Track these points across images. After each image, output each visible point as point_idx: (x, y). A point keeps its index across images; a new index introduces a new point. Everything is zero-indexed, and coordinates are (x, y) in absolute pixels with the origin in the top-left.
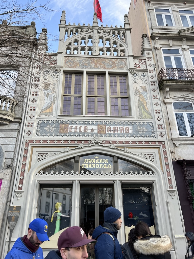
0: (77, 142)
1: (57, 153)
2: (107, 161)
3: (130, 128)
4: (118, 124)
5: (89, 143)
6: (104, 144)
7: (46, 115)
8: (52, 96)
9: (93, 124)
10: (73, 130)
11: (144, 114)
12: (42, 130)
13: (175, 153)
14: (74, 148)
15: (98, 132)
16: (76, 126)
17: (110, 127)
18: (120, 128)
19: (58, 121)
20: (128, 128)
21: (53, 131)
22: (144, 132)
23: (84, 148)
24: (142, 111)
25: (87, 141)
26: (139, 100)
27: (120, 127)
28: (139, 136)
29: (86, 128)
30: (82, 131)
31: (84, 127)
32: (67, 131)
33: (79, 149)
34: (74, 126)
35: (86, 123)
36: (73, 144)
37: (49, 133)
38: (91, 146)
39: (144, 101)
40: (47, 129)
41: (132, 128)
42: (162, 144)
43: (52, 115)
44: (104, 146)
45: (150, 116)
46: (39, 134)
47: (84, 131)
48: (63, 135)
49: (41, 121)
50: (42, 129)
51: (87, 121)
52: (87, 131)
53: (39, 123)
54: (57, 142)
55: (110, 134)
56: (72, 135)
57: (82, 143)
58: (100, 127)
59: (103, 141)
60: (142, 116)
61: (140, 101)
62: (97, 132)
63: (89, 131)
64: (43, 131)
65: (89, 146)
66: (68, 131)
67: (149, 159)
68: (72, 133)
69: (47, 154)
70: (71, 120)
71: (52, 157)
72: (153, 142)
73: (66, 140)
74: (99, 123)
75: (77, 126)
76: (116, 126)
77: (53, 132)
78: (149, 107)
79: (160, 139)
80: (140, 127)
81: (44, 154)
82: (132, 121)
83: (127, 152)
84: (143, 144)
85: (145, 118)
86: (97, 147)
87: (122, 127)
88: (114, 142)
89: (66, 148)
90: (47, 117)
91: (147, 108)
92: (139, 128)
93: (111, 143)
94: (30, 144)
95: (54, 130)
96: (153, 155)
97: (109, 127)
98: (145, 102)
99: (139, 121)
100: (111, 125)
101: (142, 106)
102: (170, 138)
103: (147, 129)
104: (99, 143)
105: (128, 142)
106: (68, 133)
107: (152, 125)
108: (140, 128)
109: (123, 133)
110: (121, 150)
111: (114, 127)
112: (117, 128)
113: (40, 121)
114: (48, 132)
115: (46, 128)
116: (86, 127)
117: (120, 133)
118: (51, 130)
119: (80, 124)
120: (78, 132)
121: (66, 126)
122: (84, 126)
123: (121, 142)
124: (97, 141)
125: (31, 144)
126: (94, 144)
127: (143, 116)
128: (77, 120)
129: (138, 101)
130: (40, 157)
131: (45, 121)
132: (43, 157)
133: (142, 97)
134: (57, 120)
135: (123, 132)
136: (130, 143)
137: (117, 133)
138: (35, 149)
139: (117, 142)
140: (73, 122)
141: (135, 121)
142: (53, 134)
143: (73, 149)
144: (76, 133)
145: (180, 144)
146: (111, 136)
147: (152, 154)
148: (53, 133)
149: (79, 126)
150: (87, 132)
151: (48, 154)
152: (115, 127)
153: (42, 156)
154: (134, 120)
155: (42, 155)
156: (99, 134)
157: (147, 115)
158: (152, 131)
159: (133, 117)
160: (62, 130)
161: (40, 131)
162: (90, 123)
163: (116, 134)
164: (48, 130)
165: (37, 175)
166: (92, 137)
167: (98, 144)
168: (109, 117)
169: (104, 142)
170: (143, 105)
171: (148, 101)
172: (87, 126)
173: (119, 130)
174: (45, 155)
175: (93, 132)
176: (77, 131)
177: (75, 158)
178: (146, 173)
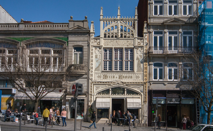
0: (110, 83)
1: (102, 87)
7: (97, 71)
13: (150, 87)
15: (119, 78)
17: (124, 76)
24: (139, 68)
25: (114, 83)
26: (138, 62)
31: (113, 76)
43: (99, 71)
44: (121, 84)
54: (102, 83)
70: (107, 73)
72: (141, 83)
73: (106, 82)
74: (119, 74)
79: (145, 81)
89: (106, 85)
91: (141, 67)
93: (124, 83)
94: (92, 84)
101: (139, 66)
102: (149, 81)
107: (142, 75)
113: (95, 73)
126: (117, 84)
127: (139, 71)
128: (110, 73)
130: (97, 88)
134: (102, 73)
136: (132, 83)
138: (95, 86)
139: (127, 83)
143: (109, 86)
145: (152, 84)
146: (124, 80)
158: (142, 78)
159: (135, 71)
160: (104, 77)
161: (96, 78)
165: (96, 95)
166: (116, 81)
168: (124, 71)
173: (128, 77)
177: (109, 89)
178: (137, 95)
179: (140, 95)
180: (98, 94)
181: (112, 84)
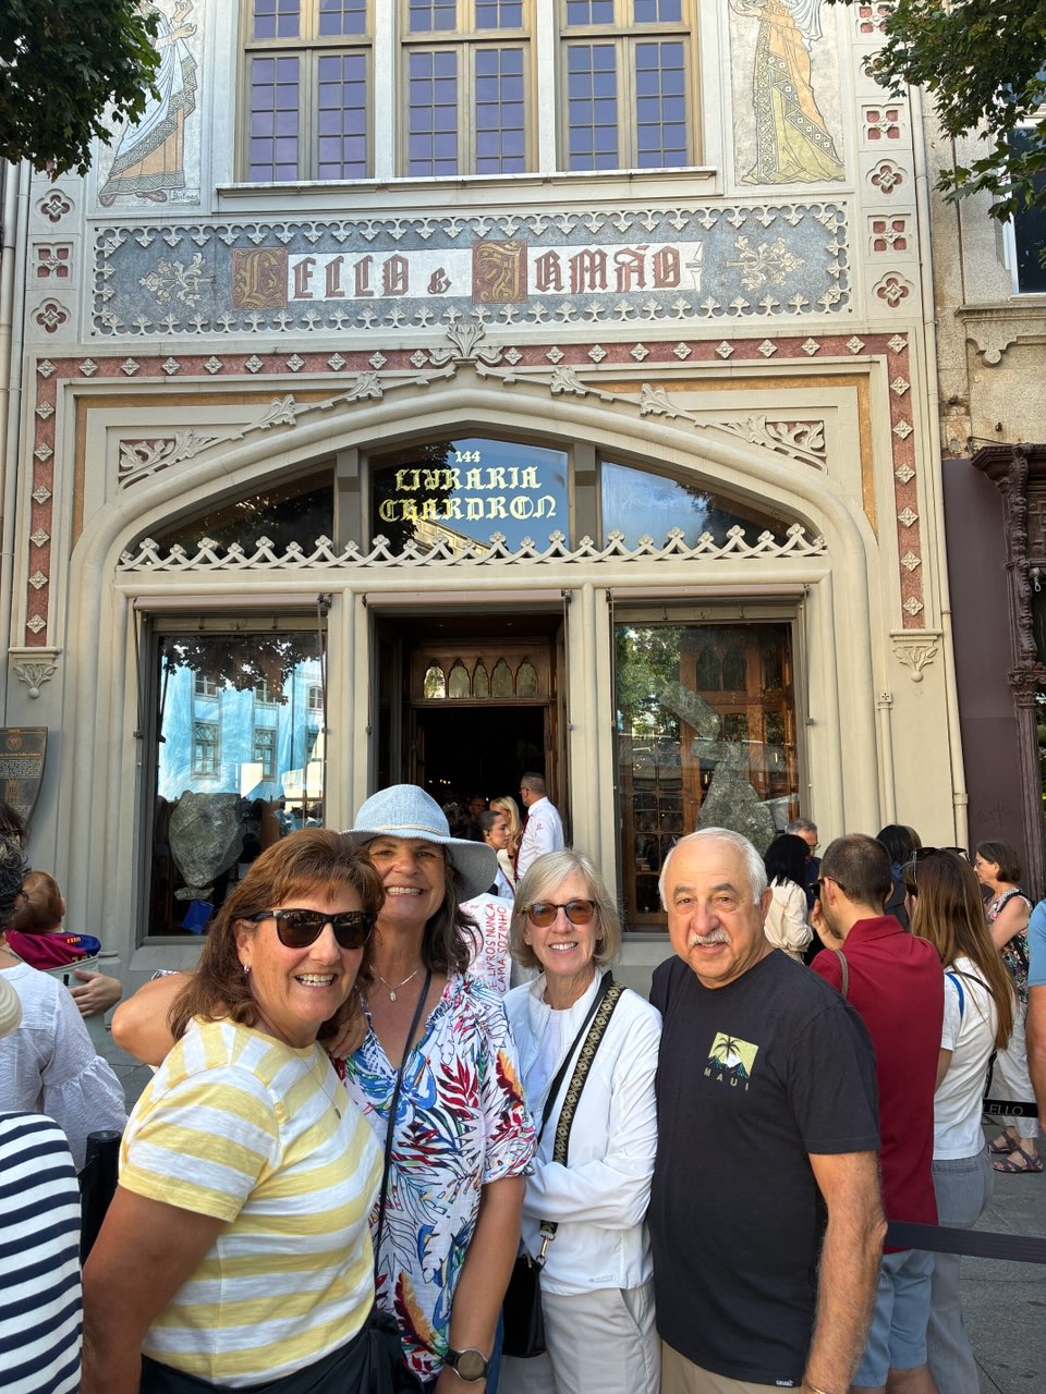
0: (343, 361)
1: (223, 435)
2: (530, 477)
3: (690, 251)
4: (608, 230)
5: (413, 366)
6: (513, 369)
7: (145, 195)
8: (177, 59)
9: (440, 240)
10: (317, 286)
11: (787, 149)
12: (130, 294)
13: (972, 405)
14: (327, 403)
15: (476, 291)
16: (332, 257)
17: (552, 254)
18: (621, 258)
19: (223, 229)
20: (670, 257)
21: (197, 297)
22: (779, 279)
23: (388, 395)
24: (779, 124)
25: (404, 358)
26: (763, 49)
27: (623, 247)
28: (740, 303)
29: (399, 270)
30: (371, 293)
31: (386, 265)
32: (277, 296)
33: (351, 404)
34: (324, 260)
35: (397, 233)
36: (316, 377)
37: (174, 310)
38: (431, 382)
39: (799, 52)
40: (159, 288)
41: (699, 257)
42: (889, 351)
43: (180, 193)
44: (511, 378)
45: (825, 160)
46: (114, 322)
47: (388, 291)
48: (255, 319)
49: (117, 232)
50: (128, 286)
51: (405, 222)
52: (405, 288)
53: (108, 250)
54: (219, 365)
55: (555, 302)
56: (311, 316)
57: (373, 368)
58: (490, 255)
59: (506, 349)
60: (770, 165)
61: (769, 54)
62: (469, 293)
63: (418, 288)
64: (132, 302)
65: (414, 384)
66: (285, 295)
67: (794, 453)
68: (313, 305)
69: (171, 445)
70: (299, 220)
71: (198, 459)
72: (827, 343)
73: (275, 355)
74: (482, 229)
75: (340, 260)
76: (593, 248)
77: (195, 302)
78: (828, 95)
79: (879, 317)
80: (754, 245)
81: (151, 443)
82: (701, 205)
83: (656, 414)
84: (762, 356)
85: (789, 180)
86: (465, 389)
87: (633, 247)
88: (574, 352)
89: (276, 401)
90: (151, 208)
91: (810, 102)
92: (749, 253)
93: (555, 361)
94: (61, 382)
95: (203, 292)
96: (818, 428)
97: (547, 257)
98: (803, 61)
99: (750, 204)
100: (557, 238)
101: (776, 92)
102: (952, 307)
103: (799, 255)
104: (479, 365)
105: (661, 349)
106: (289, 307)
107: (833, 226)
108: (755, 248)
109: (638, 289)
110: (615, 401)
111: (581, 255)
112: (603, 256)
113: (110, 232)
114: (165, 305)
115: (152, 283)
116: (399, 264)
117: (619, 291)
118: (181, 294)
119: (358, 242)
120: (351, 295)
121: (274, 262)
122: (388, 255)
123: (619, 349)
124: (465, 350)
125: (67, 381)
126: (449, 371)
127: (782, 167)
128: (336, 218)
129: (751, 56)
130: (132, 460)
131: (138, 231)
132: (148, 463)
133: (782, 21)
134: (215, 223)
135: (641, 283)
136: (676, 358)
137: (598, 290)
138: (97, 417)
139: (597, 353)
140: (313, 235)
141: (720, 205)
142: (198, 320)
143: (318, 409)
144: (338, 304)
145: (1010, 345)
146: (560, 316)
147: (818, 422)
148: (195, 312)
149: (351, 259)
150: (408, 295)
151: (174, 440)
152: (586, 252)
153: (139, 453)
154: (720, 191)
155: (144, 448)
156: (484, 303)
157: (806, 151)
158: (835, 268)
159: (713, 174)
160: (247, 289)
161: (119, 298)
162: (426, 231)
163: (588, 299)
164: (166, 295)
165: (121, 563)
166: (439, 329)
167: (473, 366)
168: (546, 181)
169: (513, 356)
170: (783, 80)
171: (826, 53)
172: (403, 254)
173: (611, 266)
174: (159, 447)
175: (445, 295)
176: (342, 294)
177: (331, 458)
178: (766, 538)
179: (810, 536)
180: (149, 547)
181: (364, 384)
